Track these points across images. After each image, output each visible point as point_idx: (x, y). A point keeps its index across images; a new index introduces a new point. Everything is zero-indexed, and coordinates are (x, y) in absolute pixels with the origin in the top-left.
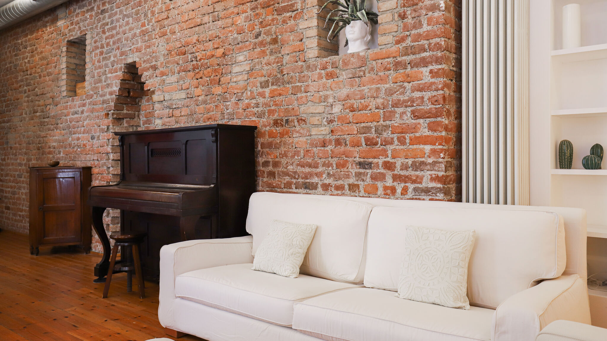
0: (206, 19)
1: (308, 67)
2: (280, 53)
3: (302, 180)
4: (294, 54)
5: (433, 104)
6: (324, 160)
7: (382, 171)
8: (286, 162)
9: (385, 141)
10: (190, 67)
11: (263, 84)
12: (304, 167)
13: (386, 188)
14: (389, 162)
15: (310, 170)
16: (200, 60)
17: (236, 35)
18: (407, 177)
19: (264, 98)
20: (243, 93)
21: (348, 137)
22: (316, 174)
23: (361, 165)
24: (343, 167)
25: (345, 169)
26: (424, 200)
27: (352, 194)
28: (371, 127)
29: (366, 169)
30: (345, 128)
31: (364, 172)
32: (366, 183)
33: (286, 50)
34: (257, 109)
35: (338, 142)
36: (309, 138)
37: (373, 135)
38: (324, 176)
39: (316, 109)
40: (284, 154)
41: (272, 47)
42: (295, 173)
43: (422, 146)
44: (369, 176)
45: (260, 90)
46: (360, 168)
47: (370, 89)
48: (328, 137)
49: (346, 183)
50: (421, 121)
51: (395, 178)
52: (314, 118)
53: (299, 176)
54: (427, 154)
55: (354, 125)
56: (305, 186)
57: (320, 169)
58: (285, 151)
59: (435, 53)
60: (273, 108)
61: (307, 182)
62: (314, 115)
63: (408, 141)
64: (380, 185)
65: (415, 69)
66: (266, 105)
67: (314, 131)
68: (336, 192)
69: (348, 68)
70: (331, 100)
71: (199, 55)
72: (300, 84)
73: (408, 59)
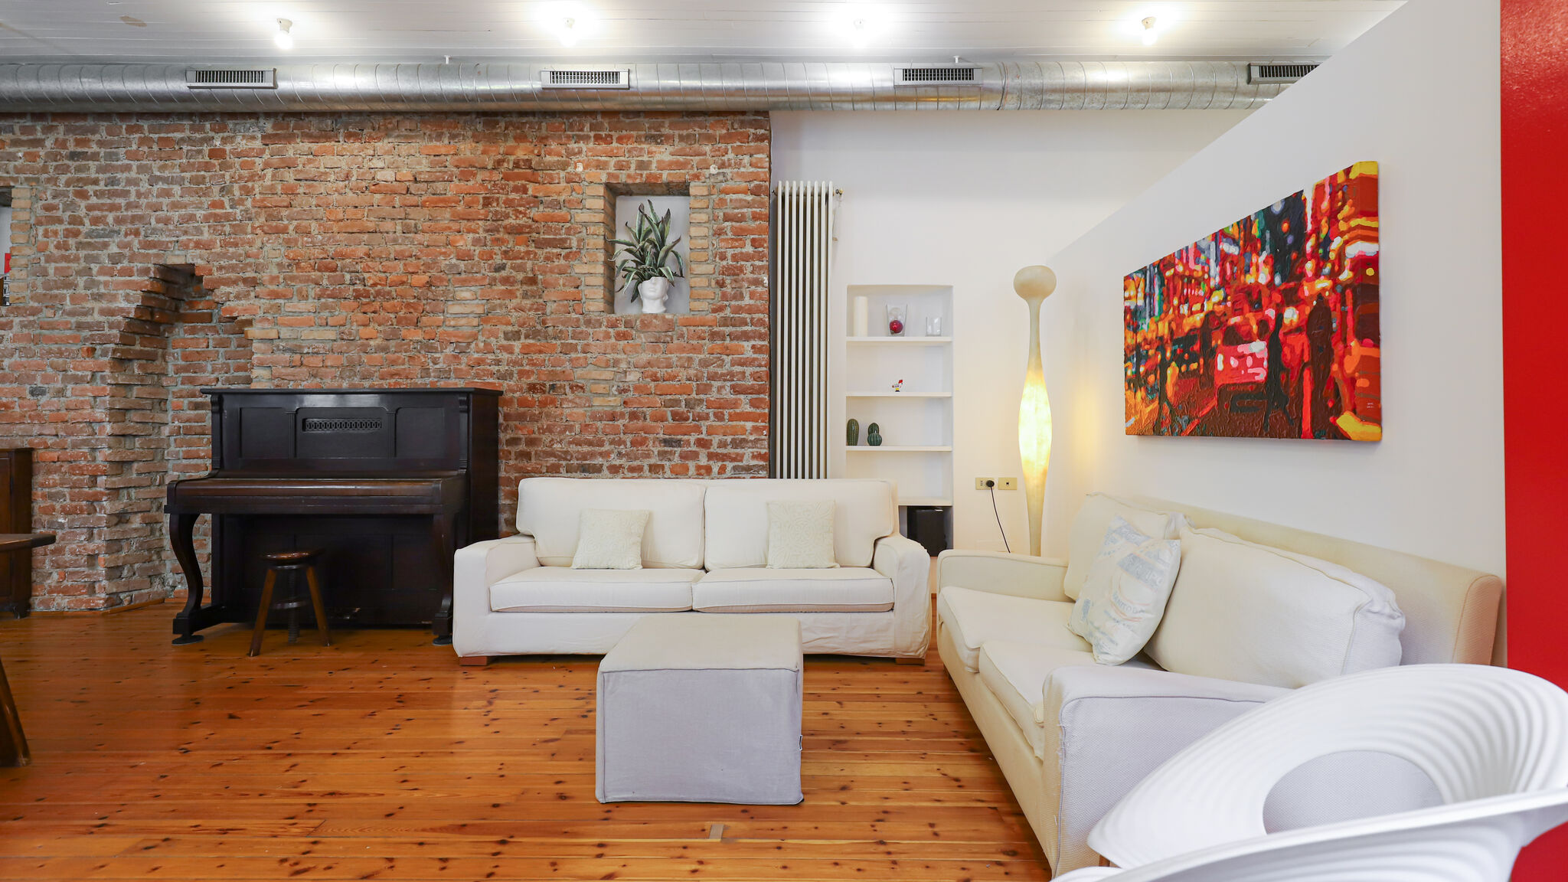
0: (388, 225)
1: (588, 323)
2: (540, 297)
3: (578, 462)
4: (566, 302)
5: (755, 380)
6: (612, 437)
7: (694, 448)
8: (550, 439)
9: (698, 416)
10: (350, 293)
11: (510, 335)
12: (580, 445)
13: (699, 468)
14: (703, 439)
15: (590, 450)
16: (375, 285)
17: (454, 261)
18: (725, 455)
19: (512, 353)
20: (469, 344)
21: (648, 411)
22: (601, 454)
23: (667, 442)
24: (641, 446)
25: (644, 448)
26: (744, 478)
27: (654, 476)
28: (680, 401)
29: (673, 447)
30: (645, 399)
31: (671, 451)
32: (673, 463)
33: (550, 295)
34: (497, 368)
35: (634, 416)
36: (588, 409)
37: (683, 409)
38: (612, 456)
39: (600, 375)
40: (547, 428)
41: (525, 287)
42: (567, 452)
43: (742, 423)
44: (677, 455)
45: (505, 343)
46: (665, 446)
47: (680, 358)
48: (618, 410)
49: (646, 463)
50: (742, 397)
51: (711, 456)
52: (597, 385)
53: (572, 456)
54: (749, 431)
55: (657, 396)
56: (582, 469)
57: (607, 447)
58: (548, 425)
59: (757, 328)
60: (527, 368)
61: (585, 464)
62: (597, 381)
63: (726, 417)
64: (691, 464)
65: (735, 342)
66: (515, 363)
67: (597, 402)
68: (630, 475)
69: (649, 330)
70: (623, 366)
71: (370, 278)
72: (574, 342)
73: (727, 330)
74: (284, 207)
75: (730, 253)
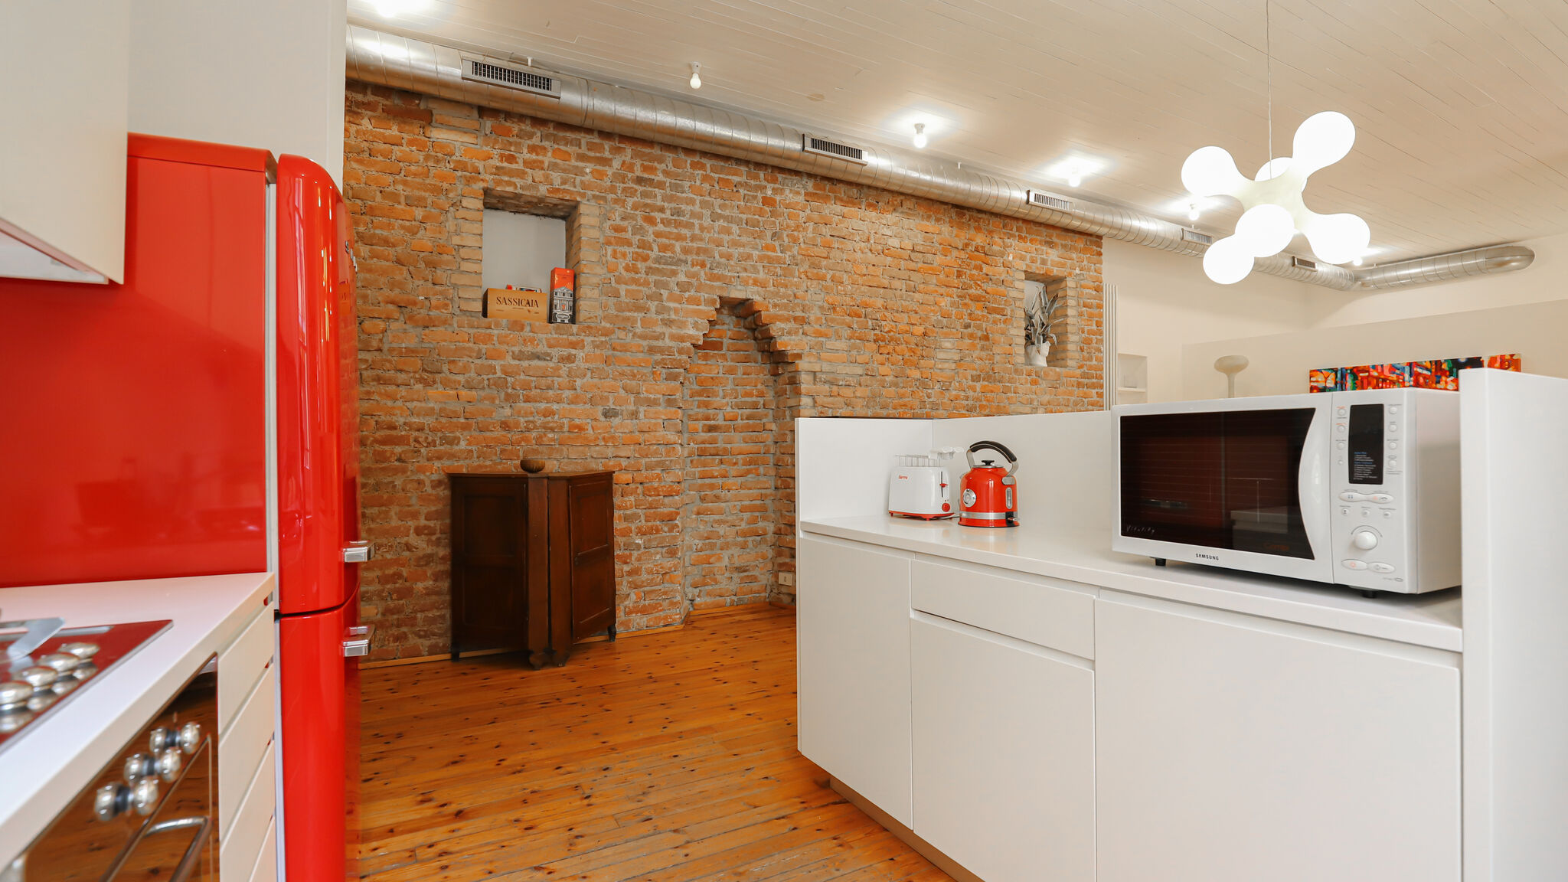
0: (896, 284)
1: (1016, 371)
2: (992, 351)
4: (1005, 356)
10: (872, 337)
11: (975, 378)
16: (889, 332)
17: (939, 317)
19: (975, 391)
20: (951, 382)
33: (996, 350)
34: (967, 402)
39: (1024, 410)
41: (982, 342)
45: (971, 383)
47: (1064, 399)
59: (1099, 381)
60: (984, 403)
66: (978, 399)
70: (1035, 403)
71: (887, 325)
72: (1010, 385)
73: (1086, 381)
74: (824, 258)
75: (1086, 328)
